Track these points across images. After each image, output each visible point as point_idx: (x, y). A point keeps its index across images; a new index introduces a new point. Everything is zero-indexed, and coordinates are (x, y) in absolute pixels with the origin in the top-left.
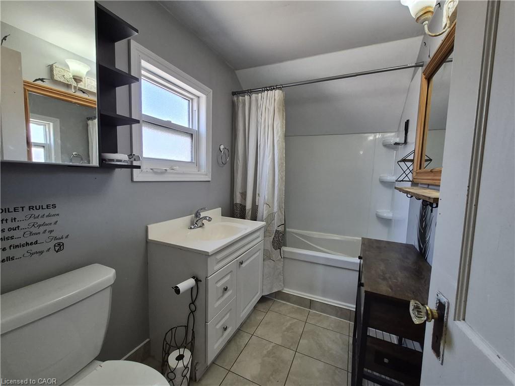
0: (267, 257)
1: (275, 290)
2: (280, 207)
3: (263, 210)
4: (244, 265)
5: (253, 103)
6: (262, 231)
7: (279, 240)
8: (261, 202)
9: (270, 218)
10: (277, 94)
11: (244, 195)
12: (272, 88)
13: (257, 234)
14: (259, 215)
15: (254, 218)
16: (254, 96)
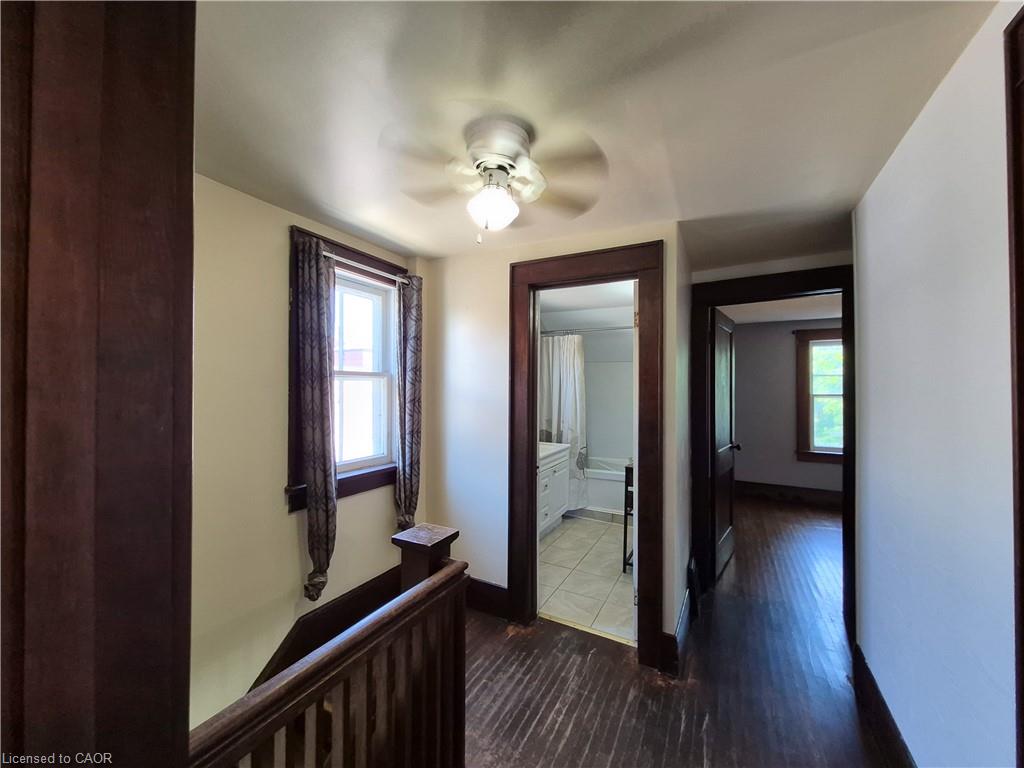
0: (572, 476)
1: (580, 507)
2: (581, 433)
3: (567, 435)
4: (556, 474)
5: (556, 345)
6: (568, 451)
7: (583, 462)
8: (565, 428)
9: (574, 441)
10: (576, 338)
11: (549, 422)
12: (572, 332)
13: (564, 453)
14: (564, 439)
15: (560, 441)
16: (556, 338)
